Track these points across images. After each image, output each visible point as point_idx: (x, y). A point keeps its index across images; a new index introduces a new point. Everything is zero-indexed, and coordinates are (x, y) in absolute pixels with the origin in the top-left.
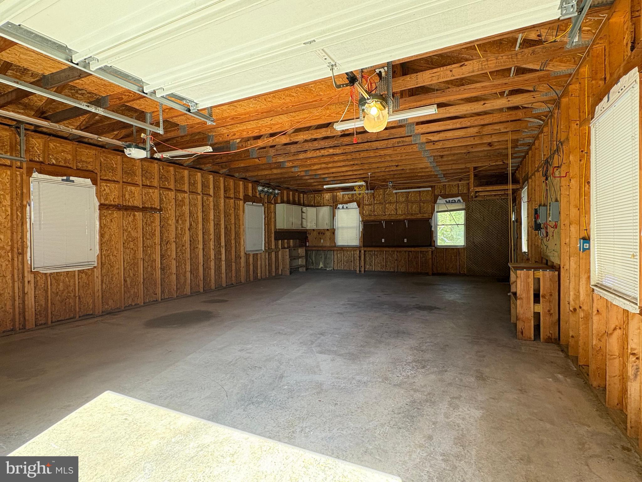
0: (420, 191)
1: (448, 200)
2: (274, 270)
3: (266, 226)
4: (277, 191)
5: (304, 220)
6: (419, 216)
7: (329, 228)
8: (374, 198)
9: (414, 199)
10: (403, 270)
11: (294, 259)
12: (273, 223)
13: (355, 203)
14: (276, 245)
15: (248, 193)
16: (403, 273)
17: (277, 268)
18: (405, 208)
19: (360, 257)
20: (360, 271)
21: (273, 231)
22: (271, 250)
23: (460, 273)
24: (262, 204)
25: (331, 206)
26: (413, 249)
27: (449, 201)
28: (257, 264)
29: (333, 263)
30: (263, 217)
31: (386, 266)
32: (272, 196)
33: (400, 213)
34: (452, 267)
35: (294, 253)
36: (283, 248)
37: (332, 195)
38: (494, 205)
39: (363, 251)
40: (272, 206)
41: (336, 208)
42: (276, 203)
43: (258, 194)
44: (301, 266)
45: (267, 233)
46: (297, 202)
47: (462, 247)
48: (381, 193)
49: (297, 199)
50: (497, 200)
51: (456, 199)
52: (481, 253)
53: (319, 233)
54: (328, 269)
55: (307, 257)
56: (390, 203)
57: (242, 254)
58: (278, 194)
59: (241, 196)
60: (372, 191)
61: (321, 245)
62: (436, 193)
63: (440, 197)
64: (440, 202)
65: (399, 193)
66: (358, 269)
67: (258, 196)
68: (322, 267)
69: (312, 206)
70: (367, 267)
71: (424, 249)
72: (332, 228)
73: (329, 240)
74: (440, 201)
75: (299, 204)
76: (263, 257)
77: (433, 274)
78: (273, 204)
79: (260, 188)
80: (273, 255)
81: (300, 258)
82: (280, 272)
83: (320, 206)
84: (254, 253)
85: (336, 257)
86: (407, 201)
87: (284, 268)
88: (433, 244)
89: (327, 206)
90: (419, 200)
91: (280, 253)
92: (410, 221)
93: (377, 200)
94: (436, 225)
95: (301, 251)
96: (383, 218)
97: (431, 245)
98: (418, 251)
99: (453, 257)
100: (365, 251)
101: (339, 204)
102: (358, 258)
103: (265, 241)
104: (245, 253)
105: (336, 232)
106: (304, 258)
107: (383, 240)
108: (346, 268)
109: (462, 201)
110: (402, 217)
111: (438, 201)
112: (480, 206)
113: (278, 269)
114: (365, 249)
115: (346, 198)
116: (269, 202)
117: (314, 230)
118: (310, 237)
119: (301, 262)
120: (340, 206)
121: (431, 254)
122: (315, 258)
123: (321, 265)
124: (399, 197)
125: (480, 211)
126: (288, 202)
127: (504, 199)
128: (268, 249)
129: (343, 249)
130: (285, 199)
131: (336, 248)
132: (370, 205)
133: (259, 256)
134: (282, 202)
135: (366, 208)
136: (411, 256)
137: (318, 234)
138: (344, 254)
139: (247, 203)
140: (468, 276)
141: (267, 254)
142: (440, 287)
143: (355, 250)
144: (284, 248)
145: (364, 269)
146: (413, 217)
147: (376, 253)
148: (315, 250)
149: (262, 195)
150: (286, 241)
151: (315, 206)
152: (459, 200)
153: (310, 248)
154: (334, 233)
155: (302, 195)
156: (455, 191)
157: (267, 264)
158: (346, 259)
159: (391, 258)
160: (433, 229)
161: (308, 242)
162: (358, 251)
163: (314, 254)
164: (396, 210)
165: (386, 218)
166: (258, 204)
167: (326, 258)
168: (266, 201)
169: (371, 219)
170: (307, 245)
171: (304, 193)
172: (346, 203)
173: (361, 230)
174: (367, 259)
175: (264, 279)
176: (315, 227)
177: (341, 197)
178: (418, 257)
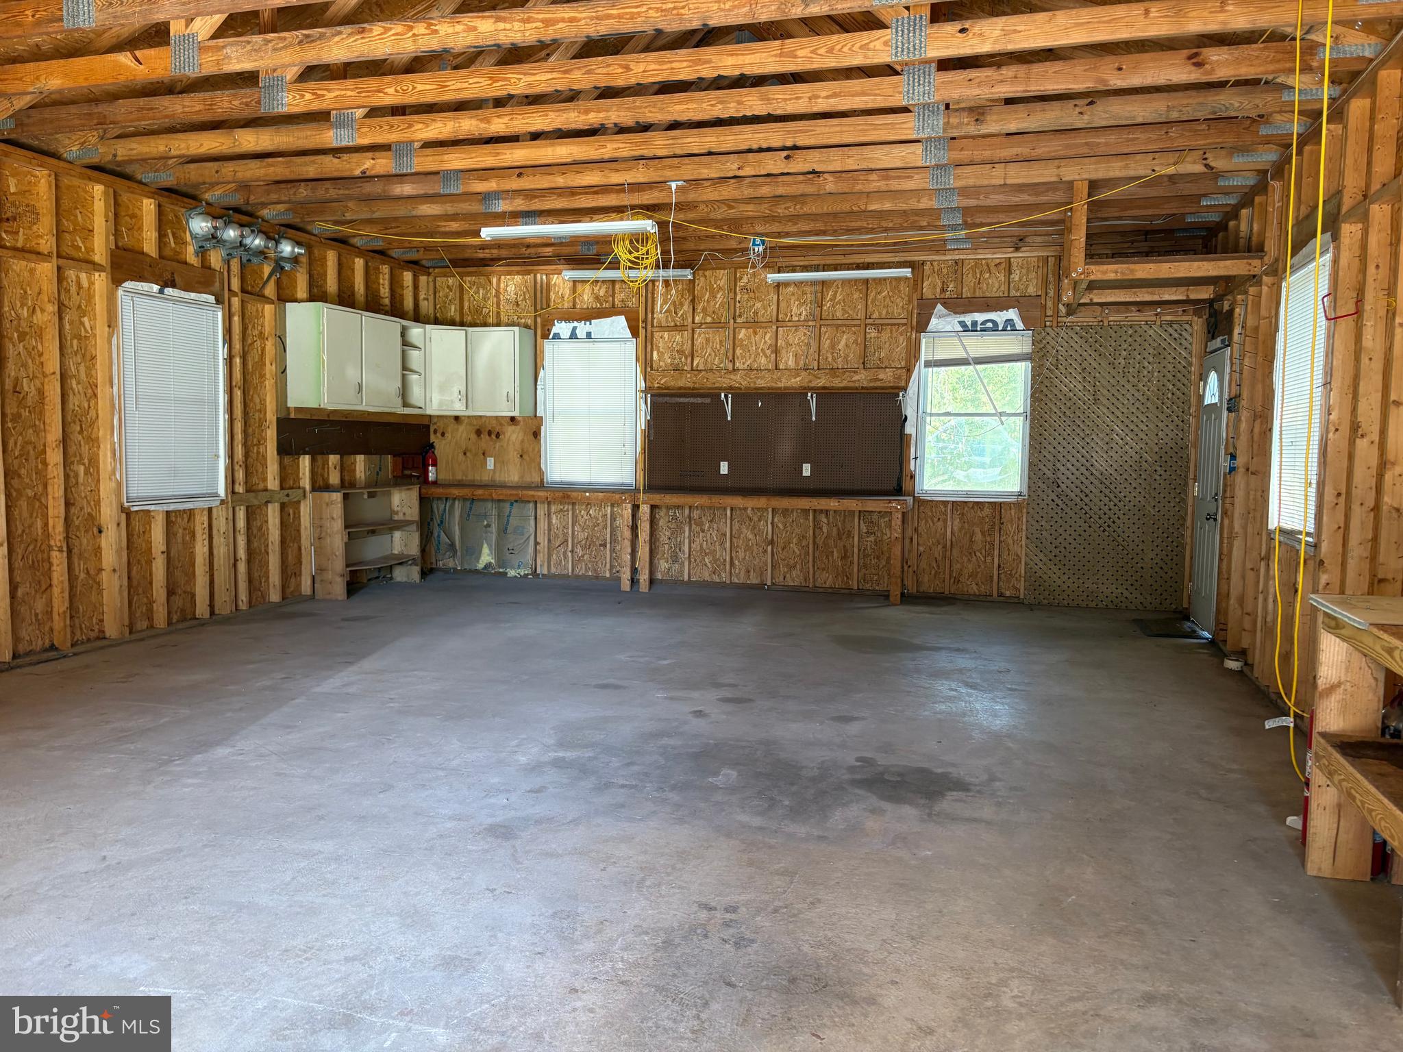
0: (866, 281)
1: (968, 319)
2: (275, 577)
3: (238, 394)
4: (287, 248)
5: (414, 377)
6: (862, 378)
7: (516, 414)
8: (693, 301)
9: (845, 312)
10: (795, 578)
11: (373, 532)
12: (269, 384)
13: (621, 321)
14: (287, 479)
15: (140, 241)
16: (795, 590)
17: (290, 571)
18: (808, 344)
19: (634, 528)
20: (634, 581)
21: (271, 417)
22: (263, 497)
23: (1001, 595)
24: (212, 299)
25: (526, 326)
26: (832, 504)
27: (974, 323)
28: (192, 556)
29: (531, 549)
30: (222, 353)
31: (732, 564)
32: (267, 269)
33: (791, 363)
34: (972, 575)
35: (370, 509)
36: (319, 485)
37: (530, 284)
38: (1136, 345)
39: (645, 509)
40: (268, 309)
41: (545, 336)
42: (285, 297)
43: (191, 250)
44: (402, 561)
45: (239, 426)
46: (387, 301)
47: (1013, 499)
48: (722, 283)
49: (385, 291)
50: (1145, 328)
51: (1000, 317)
52: (1081, 522)
53: (479, 433)
54: (512, 573)
55: (426, 524)
56: (754, 324)
57: (108, 514)
58: (295, 260)
59: (100, 249)
60: (688, 274)
61: (486, 478)
62: (927, 292)
63: (939, 307)
64: (940, 327)
65: (786, 284)
66: (626, 575)
67: (192, 259)
68: (488, 566)
69: (452, 323)
70: (663, 565)
71: (874, 504)
72: (530, 413)
73: (517, 460)
74: (942, 321)
75: (395, 310)
76: (221, 524)
77: (908, 599)
78: (269, 301)
79: (200, 225)
80: (273, 515)
81: (398, 528)
82: (306, 587)
83: (485, 325)
84: (172, 507)
85: (543, 525)
86: (819, 319)
87: (321, 569)
88: (906, 485)
89: (513, 324)
90: (861, 315)
91: (305, 510)
92: (825, 395)
93: (704, 310)
94: (921, 415)
95: (403, 502)
96: (725, 382)
97: (898, 491)
98: (852, 513)
99: (978, 537)
100: (653, 507)
101: (561, 320)
102: (627, 533)
103: (231, 455)
104: (128, 513)
105: (547, 431)
106: (414, 527)
107: (724, 468)
108: (580, 571)
109: (1020, 325)
110: (795, 382)
111: (934, 321)
112: (1086, 347)
113: (298, 574)
114: (657, 498)
115: (587, 297)
116: (251, 292)
117: (457, 418)
118: (442, 447)
119: (403, 543)
120: (562, 328)
121: (899, 522)
122: (462, 529)
123: (486, 557)
124: (788, 302)
125: (1085, 364)
126: (345, 299)
127: (1171, 323)
128: (248, 491)
129: (568, 495)
130: (332, 285)
131: (541, 494)
132: (678, 328)
133: (201, 522)
134: (318, 295)
135: (663, 340)
136: (825, 530)
137: (473, 436)
138: (574, 517)
139: (129, 284)
140: (1031, 607)
141: (241, 514)
142: (942, 660)
143: (619, 503)
144: (327, 488)
145: (652, 573)
146: (837, 383)
147: (696, 514)
148: (464, 499)
149: (216, 259)
150: (333, 459)
151: (462, 324)
152: (1009, 322)
153: (440, 490)
154: (536, 434)
155: (408, 277)
156: (994, 285)
157: (242, 554)
158: (581, 536)
159: (750, 536)
160: (909, 429)
161: (434, 464)
162: (629, 506)
163: (457, 513)
164: (776, 351)
165: (740, 380)
166: (193, 295)
167: (503, 530)
168: (236, 284)
169: (681, 383)
170: (432, 476)
171: (415, 265)
172: (589, 315)
173: (642, 424)
174: (664, 536)
175: (227, 620)
176: (459, 408)
177: (567, 292)
178: (849, 534)
